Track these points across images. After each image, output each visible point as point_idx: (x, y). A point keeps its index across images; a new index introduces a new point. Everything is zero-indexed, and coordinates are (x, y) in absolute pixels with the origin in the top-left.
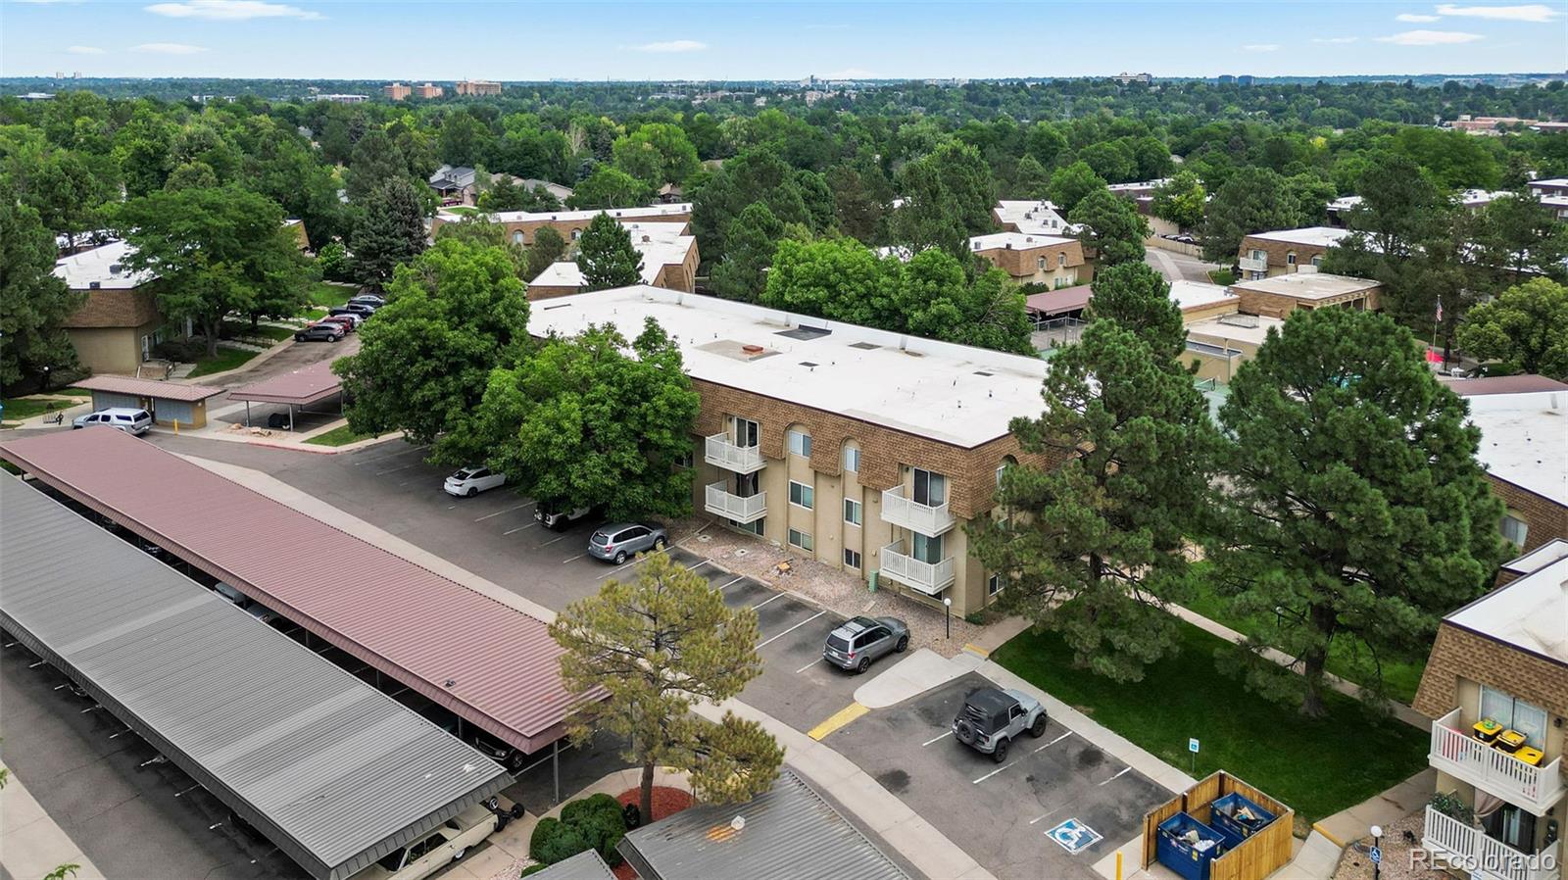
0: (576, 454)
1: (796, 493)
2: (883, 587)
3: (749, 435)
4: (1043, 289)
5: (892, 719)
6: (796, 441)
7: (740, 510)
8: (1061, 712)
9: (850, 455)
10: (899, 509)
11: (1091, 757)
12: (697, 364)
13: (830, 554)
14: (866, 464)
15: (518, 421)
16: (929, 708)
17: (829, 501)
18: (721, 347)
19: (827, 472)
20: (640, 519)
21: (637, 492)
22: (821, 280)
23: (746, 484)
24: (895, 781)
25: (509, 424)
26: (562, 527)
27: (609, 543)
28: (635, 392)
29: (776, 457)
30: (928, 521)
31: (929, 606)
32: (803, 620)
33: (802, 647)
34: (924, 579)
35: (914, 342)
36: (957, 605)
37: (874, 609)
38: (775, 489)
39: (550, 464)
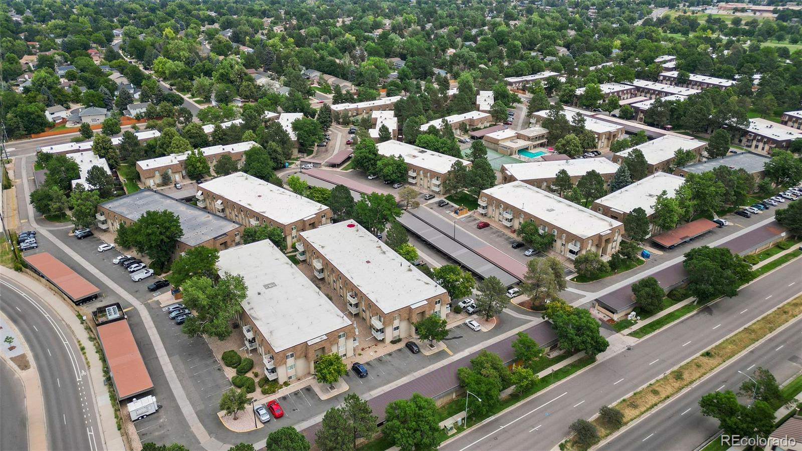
0: (392, 174)
1: (421, 179)
2: (432, 191)
3: (414, 171)
4: (480, 129)
5: (432, 204)
6: (421, 172)
7: (414, 181)
8: (450, 202)
9: (429, 174)
10: (435, 181)
11: (453, 206)
12: (408, 160)
13: (426, 187)
14: (430, 175)
15: (383, 169)
16: (436, 203)
17: (426, 180)
18: (409, 155)
19: (425, 176)
20: (400, 183)
21: (400, 179)
22: (425, 143)
23: (414, 178)
24: (432, 208)
25: (381, 170)
26: (388, 183)
27: (396, 186)
28: (399, 166)
29: (418, 174)
30: (438, 183)
31: (438, 193)
32: (421, 195)
33: (422, 197)
34: (437, 189)
35: (440, 154)
36: (442, 193)
37: (431, 193)
38: (418, 178)
39: (388, 175)
